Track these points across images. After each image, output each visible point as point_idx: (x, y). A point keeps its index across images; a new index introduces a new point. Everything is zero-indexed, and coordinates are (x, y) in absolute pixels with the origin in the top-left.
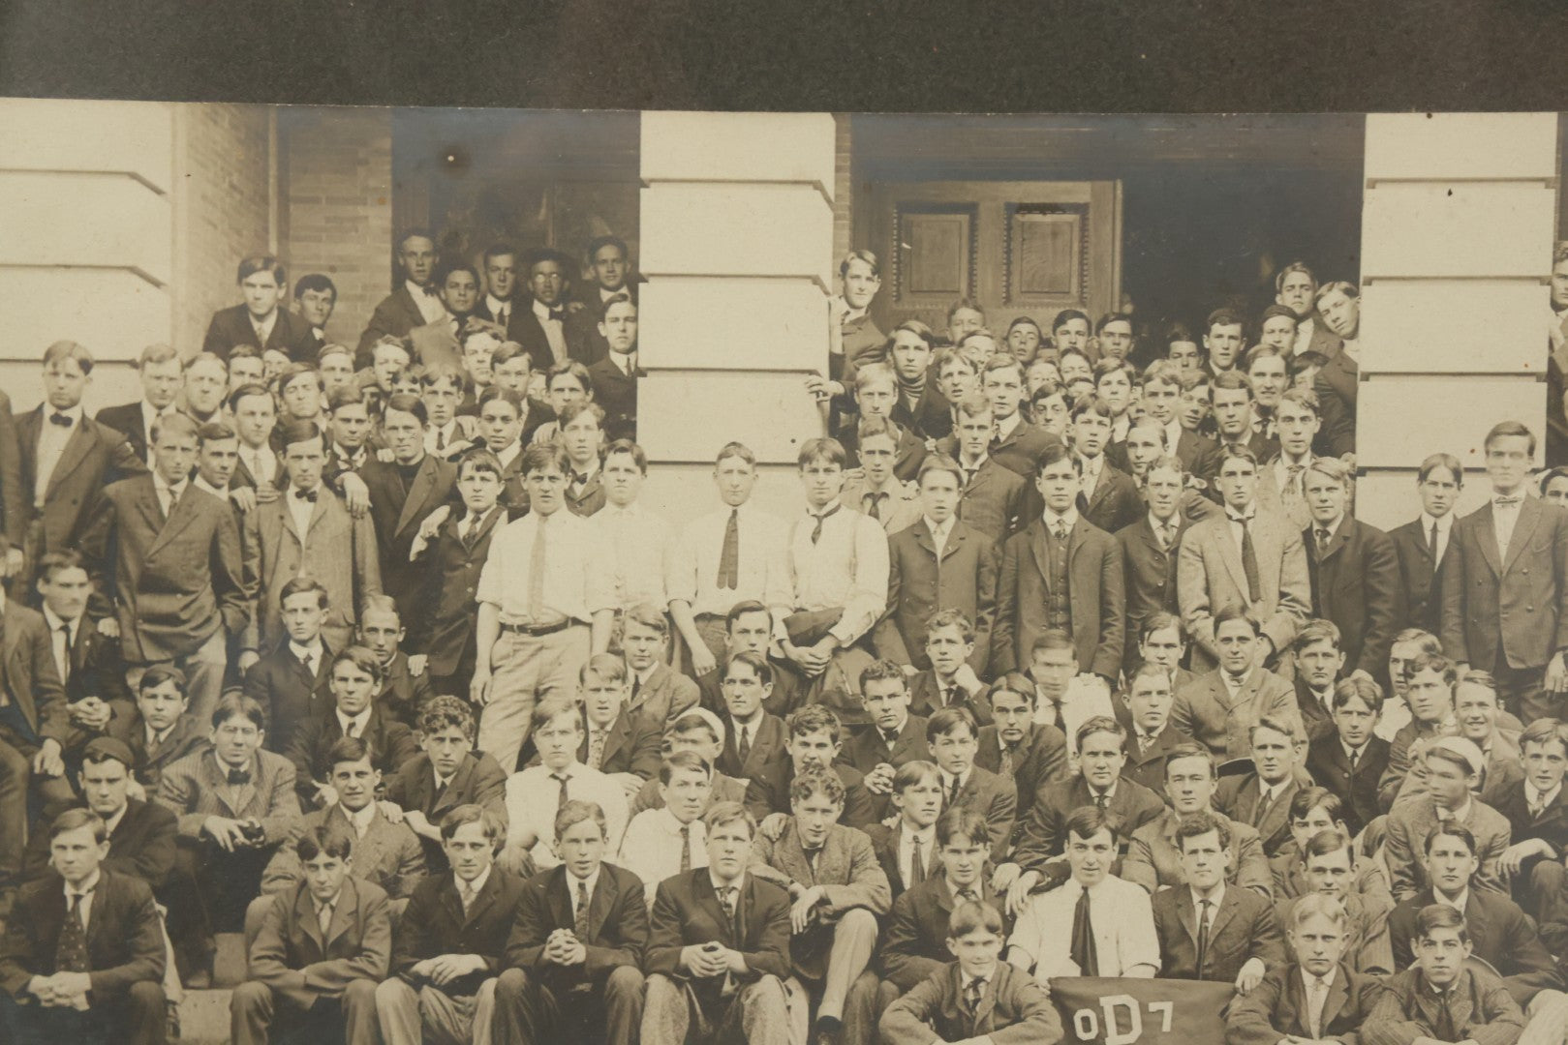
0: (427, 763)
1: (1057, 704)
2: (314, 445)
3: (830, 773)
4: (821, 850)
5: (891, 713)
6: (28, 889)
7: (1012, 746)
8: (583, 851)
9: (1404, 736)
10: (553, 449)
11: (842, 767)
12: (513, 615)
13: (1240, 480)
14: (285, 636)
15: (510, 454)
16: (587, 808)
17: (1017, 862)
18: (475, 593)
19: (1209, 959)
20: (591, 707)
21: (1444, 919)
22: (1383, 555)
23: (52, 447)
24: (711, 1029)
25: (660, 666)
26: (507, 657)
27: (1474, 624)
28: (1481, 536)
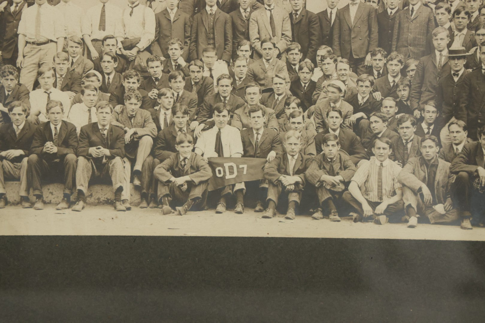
0: (2, 87)
1: (210, 70)
3: (137, 92)
4: (134, 117)
5: (157, 72)
7: (196, 83)
8: (56, 117)
9: (321, 80)
11: (141, 90)
12: (30, 38)
16: (57, 102)
17: (198, 121)
18: (17, 31)
19: (258, 151)
20: (58, 69)
21: (332, 138)
22: (315, 21)
24: (99, 174)
25: (80, 57)
26: (29, 52)
27: (343, 44)
28: (346, 17)
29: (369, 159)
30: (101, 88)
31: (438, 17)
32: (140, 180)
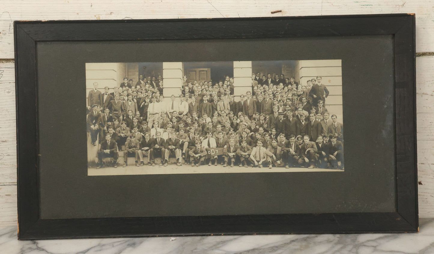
0: (143, 128)
1: (206, 120)
2: (131, 96)
3: (183, 128)
4: (182, 136)
5: (189, 122)
6: (104, 141)
7: (201, 124)
8: (158, 137)
9: (240, 123)
10: (155, 96)
12: (151, 113)
13: (223, 97)
14: (128, 115)
15: (150, 97)
16: (159, 132)
17: (202, 136)
18: (147, 111)
19: (221, 146)
20: (159, 122)
21: (244, 141)
22: (237, 105)
23: (105, 97)
24: (172, 154)
26: (151, 117)
27: (246, 111)
28: (246, 102)
29: (256, 147)
30: (172, 127)
31: (274, 103)
32: (185, 156)
